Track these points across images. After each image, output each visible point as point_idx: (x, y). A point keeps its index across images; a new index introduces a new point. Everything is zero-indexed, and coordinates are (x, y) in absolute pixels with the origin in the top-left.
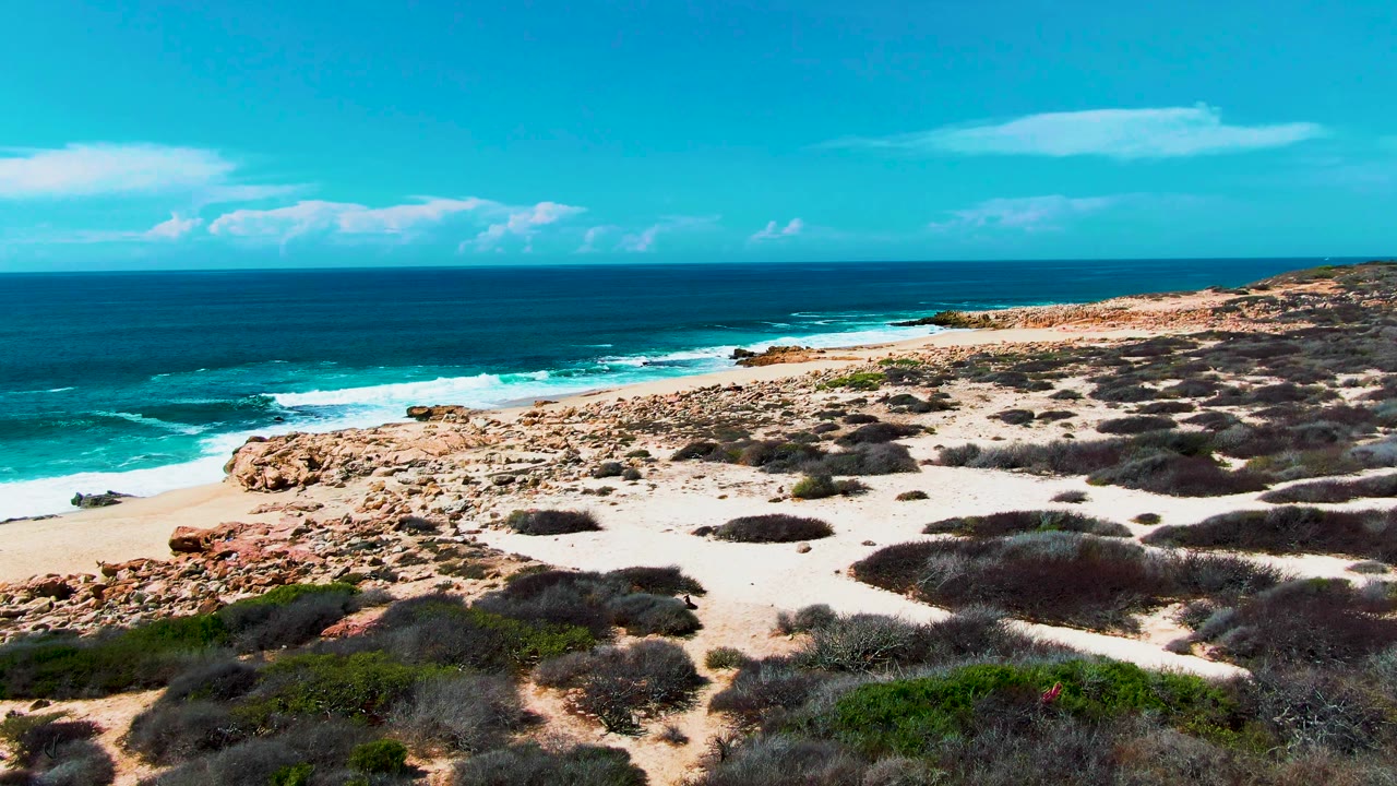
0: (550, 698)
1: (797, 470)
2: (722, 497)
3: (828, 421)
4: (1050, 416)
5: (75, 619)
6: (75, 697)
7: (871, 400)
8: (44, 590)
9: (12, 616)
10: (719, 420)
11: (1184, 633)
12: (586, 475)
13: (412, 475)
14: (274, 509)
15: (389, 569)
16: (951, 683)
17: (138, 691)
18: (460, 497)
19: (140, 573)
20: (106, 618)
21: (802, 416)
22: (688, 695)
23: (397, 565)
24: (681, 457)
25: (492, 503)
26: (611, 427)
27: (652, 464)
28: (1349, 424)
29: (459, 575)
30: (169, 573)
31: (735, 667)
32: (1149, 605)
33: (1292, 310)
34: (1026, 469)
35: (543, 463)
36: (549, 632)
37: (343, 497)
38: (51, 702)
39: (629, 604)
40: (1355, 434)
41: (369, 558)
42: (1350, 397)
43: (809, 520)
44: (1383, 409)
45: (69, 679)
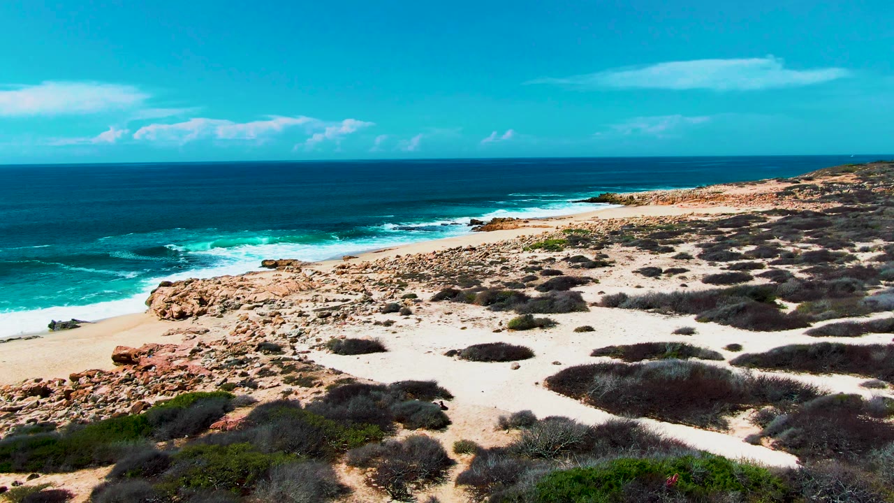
0: (355, 474)
1: (511, 309)
2: (463, 328)
3: (531, 274)
4: (672, 272)
5: (53, 413)
6: (55, 472)
7: (558, 259)
8: (33, 392)
9: (13, 410)
10: (461, 272)
11: (756, 430)
12: (376, 312)
13: (266, 309)
14: (177, 333)
15: (252, 379)
16: (609, 473)
17: (95, 468)
18: (296, 327)
19: (94, 380)
20: (73, 414)
21: (514, 270)
22: (443, 473)
23: (257, 376)
24: (437, 299)
25: (317, 332)
26: (392, 277)
27: (418, 303)
28: (862, 279)
29: (296, 384)
30: (112, 379)
31: (472, 452)
32: (734, 410)
33: (828, 194)
34: (657, 309)
35: (349, 302)
36: (355, 429)
37: (222, 325)
38: (40, 475)
39: (404, 408)
40: (866, 286)
41: (239, 371)
42: (864, 259)
43: (519, 347)
44: (886, 268)
45: (51, 460)
